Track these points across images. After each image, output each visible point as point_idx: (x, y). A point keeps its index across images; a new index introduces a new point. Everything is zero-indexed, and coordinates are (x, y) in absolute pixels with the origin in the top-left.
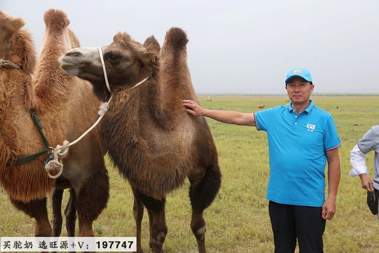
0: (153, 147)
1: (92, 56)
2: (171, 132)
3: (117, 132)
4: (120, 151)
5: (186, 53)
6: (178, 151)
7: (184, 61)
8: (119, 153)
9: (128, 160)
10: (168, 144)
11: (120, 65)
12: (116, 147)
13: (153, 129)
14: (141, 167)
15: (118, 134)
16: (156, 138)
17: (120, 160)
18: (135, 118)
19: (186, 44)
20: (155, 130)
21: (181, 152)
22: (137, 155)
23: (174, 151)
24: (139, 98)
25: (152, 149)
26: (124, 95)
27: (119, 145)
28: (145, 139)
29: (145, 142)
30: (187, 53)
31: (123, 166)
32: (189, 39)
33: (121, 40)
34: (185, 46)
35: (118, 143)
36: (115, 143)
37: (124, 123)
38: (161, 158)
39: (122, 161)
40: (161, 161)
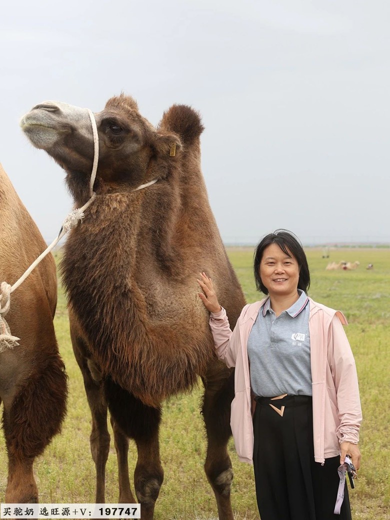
0: (151, 305)
1: (77, 121)
2: (179, 285)
3: (101, 259)
4: (100, 297)
5: (199, 152)
6: (190, 321)
7: (197, 166)
8: (98, 302)
9: (112, 318)
10: (175, 306)
11: (123, 145)
12: (94, 288)
13: (154, 274)
14: (132, 335)
15: (102, 265)
16: (158, 291)
17: (98, 316)
18: (133, 243)
19: (199, 135)
20: (157, 277)
21: (194, 324)
22: (129, 311)
23: (184, 320)
24: (141, 211)
25: (151, 308)
26: (118, 198)
27: (100, 287)
28: (141, 288)
29: (141, 294)
30: (201, 151)
31: (100, 327)
32: (204, 126)
33: (126, 106)
34: (198, 138)
35: (100, 281)
36: (94, 280)
37: (114, 248)
38: (164, 329)
39: (99, 319)
40: (163, 334)
